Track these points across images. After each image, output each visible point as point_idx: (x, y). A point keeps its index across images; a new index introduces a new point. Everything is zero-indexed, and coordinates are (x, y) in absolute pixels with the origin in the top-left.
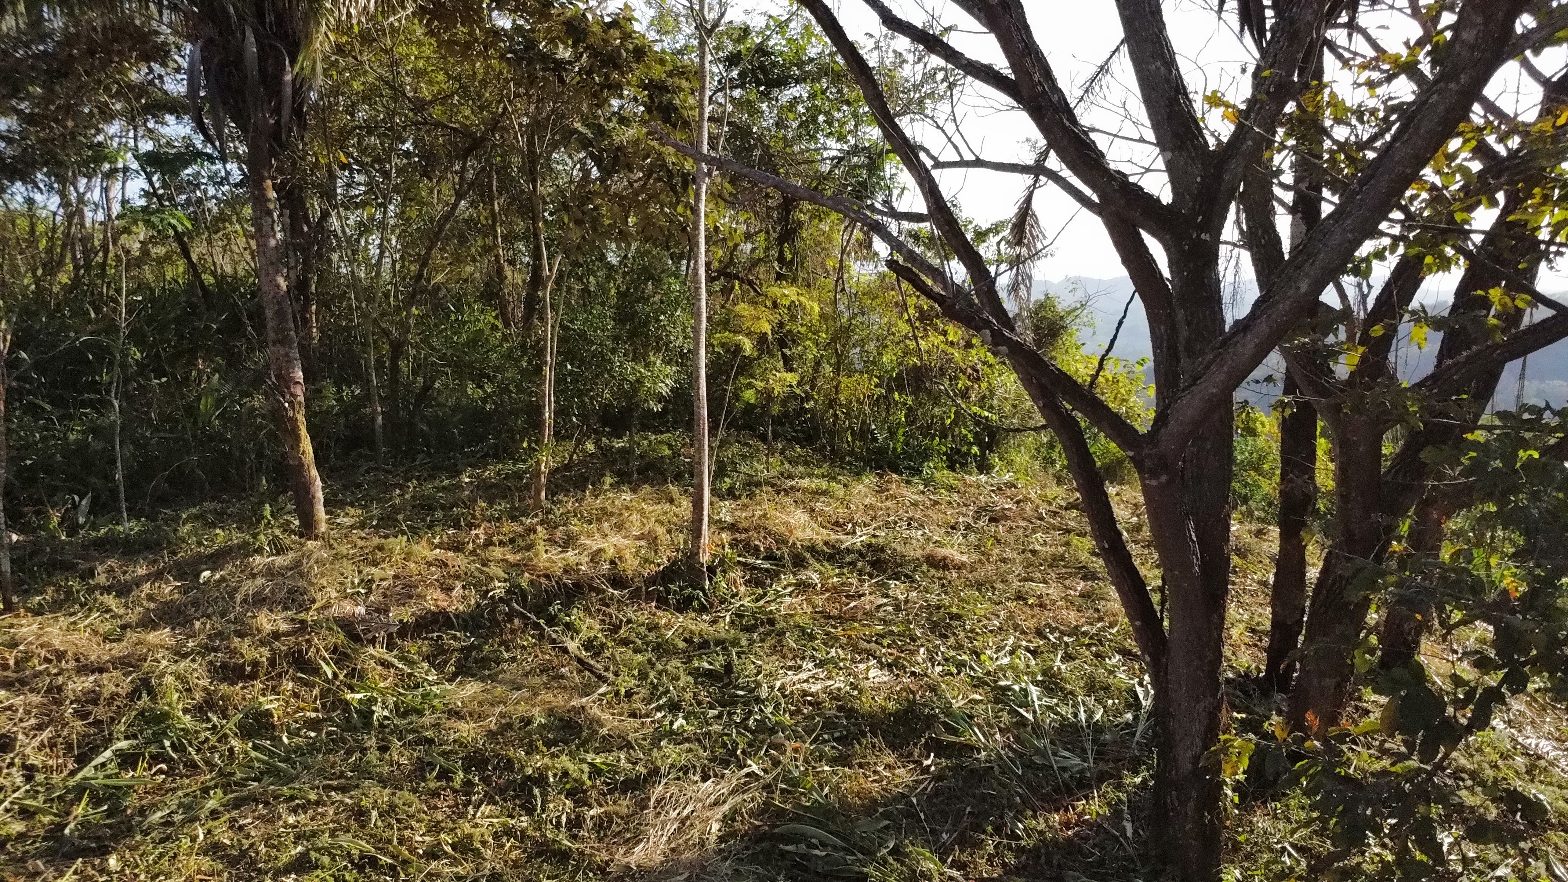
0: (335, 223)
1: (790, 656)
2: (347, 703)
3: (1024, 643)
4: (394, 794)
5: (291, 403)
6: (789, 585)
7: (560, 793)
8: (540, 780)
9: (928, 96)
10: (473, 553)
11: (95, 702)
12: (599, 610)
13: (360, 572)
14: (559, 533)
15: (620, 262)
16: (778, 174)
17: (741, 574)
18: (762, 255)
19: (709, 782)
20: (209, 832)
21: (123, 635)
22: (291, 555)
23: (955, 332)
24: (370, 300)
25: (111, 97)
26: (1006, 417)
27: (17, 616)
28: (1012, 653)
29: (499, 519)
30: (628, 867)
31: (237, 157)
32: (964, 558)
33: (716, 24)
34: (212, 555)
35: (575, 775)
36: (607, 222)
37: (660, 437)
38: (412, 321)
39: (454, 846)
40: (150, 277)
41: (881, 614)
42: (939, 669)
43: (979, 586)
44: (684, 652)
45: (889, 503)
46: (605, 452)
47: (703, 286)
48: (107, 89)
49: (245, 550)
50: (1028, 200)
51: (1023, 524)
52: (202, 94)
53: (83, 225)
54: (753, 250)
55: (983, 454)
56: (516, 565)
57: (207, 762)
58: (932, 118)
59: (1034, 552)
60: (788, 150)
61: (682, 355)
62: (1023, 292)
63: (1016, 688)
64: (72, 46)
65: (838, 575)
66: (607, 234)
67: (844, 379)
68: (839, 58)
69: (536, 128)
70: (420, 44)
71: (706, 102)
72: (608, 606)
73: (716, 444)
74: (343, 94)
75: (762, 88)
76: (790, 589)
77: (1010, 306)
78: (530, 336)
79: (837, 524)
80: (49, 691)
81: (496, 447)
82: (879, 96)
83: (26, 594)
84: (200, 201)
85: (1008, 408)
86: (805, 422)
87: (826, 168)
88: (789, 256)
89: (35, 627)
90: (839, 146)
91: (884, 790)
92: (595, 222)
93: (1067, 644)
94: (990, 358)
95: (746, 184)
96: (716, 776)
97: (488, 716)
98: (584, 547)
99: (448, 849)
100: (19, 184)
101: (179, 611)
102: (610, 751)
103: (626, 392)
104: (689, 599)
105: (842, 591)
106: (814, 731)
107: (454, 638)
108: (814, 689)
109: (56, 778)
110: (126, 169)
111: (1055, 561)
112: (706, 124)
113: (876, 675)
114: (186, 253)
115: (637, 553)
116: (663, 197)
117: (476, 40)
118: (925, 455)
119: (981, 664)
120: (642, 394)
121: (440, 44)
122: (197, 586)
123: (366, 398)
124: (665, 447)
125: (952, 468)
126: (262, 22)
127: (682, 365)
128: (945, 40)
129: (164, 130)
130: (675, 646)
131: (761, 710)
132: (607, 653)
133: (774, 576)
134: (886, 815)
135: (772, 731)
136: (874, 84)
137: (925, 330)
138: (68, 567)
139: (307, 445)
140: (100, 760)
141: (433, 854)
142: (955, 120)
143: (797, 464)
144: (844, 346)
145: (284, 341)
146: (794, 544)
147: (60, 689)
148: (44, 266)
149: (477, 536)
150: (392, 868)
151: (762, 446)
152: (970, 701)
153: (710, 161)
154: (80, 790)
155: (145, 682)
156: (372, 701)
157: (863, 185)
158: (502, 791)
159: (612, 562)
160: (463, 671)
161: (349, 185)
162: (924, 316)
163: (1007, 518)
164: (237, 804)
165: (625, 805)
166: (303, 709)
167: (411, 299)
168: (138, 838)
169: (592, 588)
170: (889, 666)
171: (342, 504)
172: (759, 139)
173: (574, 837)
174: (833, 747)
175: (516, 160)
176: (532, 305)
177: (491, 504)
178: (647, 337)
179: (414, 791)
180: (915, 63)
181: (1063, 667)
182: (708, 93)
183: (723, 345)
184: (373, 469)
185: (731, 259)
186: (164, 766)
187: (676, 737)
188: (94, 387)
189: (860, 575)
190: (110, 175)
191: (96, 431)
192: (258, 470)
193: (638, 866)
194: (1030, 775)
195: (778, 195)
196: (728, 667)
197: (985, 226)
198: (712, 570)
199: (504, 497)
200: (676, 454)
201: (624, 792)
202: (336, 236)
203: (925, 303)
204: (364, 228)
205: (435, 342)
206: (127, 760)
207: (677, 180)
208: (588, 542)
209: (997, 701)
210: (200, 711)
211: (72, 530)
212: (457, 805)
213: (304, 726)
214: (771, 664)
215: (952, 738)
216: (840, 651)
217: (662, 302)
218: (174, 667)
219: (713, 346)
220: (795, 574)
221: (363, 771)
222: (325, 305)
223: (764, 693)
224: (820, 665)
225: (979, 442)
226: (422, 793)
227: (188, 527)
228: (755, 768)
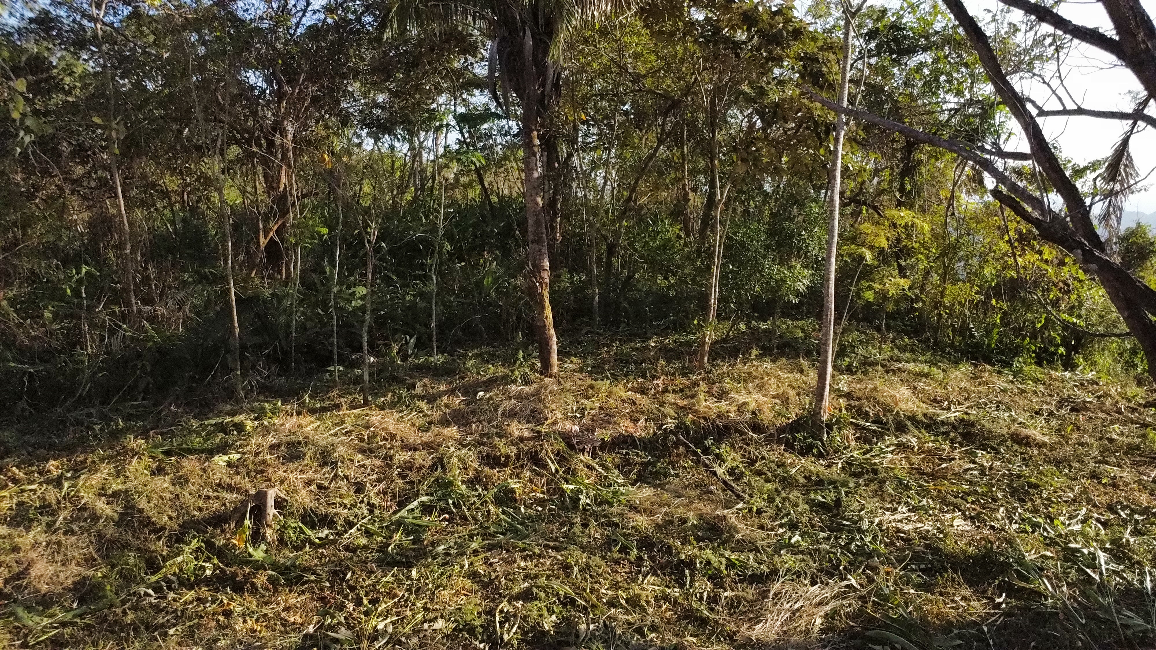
0: (575, 161)
1: (889, 500)
2: (563, 491)
3: (1096, 515)
4: (589, 558)
5: (541, 283)
6: (892, 444)
7: (704, 576)
8: (690, 564)
9: (1036, 58)
10: (654, 396)
11: (410, 469)
12: (741, 447)
13: (577, 402)
14: (715, 388)
15: (774, 191)
16: (904, 123)
17: (853, 432)
18: (886, 187)
19: (816, 587)
20: (472, 564)
21: (430, 428)
22: (534, 386)
23: (1049, 252)
24: (595, 215)
25: (442, 78)
26: (1093, 325)
27: (370, 409)
28: (1084, 522)
29: (673, 374)
30: (749, 639)
31: (516, 116)
32: (1046, 439)
33: (859, 9)
34: (485, 382)
35: (715, 565)
36: (765, 160)
37: (796, 323)
38: (623, 230)
39: (627, 601)
40: (459, 197)
41: (967, 476)
42: (1015, 526)
43: (1057, 463)
44: (804, 486)
45: (981, 388)
46: (753, 331)
47: (837, 209)
48: (440, 73)
49: (506, 380)
50: (1125, 142)
51: (1102, 415)
52: (497, 75)
53: (421, 162)
54: (879, 183)
55: (1069, 355)
56: (683, 408)
57: (473, 518)
58: (1040, 76)
59: (1111, 440)
60: (913, 104)
61: (817, 262)
62: (1113, 222)
63: (1085, 551)
64: (421, 47)
65: (933, 442)
66: (765, 169)
67: (948, 286)
68: (961, 30)
69: (718, 91)
70: (639, 34)
71: (848, 69)
72: (748, 445)
73: (839, 331)
74: (586, 72)
75: (894, 56)
76: (892, 448)
77: (1102, 233)
78: (704, 244)
79: (935, 400)
80: (385, 458)
81: (674, 323)
82: (994, 58)
83: (376, 395)
84: (491, 146)
85: (1094, 318)
86: (914, 318)
87: (944, 117)
88: (908, 187)
89: (380, 417)
90: (956, 100)
91: (959, 616)
92: (756, 160)
93: (1137, 522)
94: (1081, 275)
95: (876, 131)
96: (822, 582)
97: (656, 513)
98: (733, 400)
99: (623, 602)
100: (387, 136)
101: (463, 416)
102: (742, 552)
103: (772, 287)
104: (811, 447)
105: (936, 454)
106: (903, 561)
107: (637, 455)
108: (906, 528)
109: (386, 514)
110: (448, 125)
111: (1131, 449)
112: (847, 85)
113: (960, 524)
114: (481, 181)
115: (773, 408)
116: (809, 142)
117: (678, 30)
118: (1016, 352)
119: (1054, 527)
120: (784, 290)
121: (653, 33)
122: (475, 401)
123: (589, 283)
124: (799, 331)
125: (1039, 364)
126: (537, 23)
127: (816, 269)
128: (1055, 11)
129: (473, 100)
130: (796, 481)
131: (861, 538)
132: (745, 480)
133: (880, 436)
134: (959, 636)
135: (870, 556)
136: (990, 50)
137: (1023, 249)
138: (400, 382)
139: (549, 313)
140: (411, 506)
141: (612, 604)
142: (1060, 77)
143: (905, 351)
144: (950, 260)
145: (538, 241)
146: (898, 413)
147: (391, 458)
148: (398, 187)
149: (657, 384)
150: (585, 608)
151: (877, 335)
152: (1042, 556)
153: (848, 113)
154: (399, 523)
155: (440, 460)
156: (579, 491)
157: (976, 131)
158: (663, 568)
159: (753, 413)
160: (642, 479)
161: (586, 135)
162: (1022, 238)
163: (1087, 409)
164: (490, 548)
165: (751, 592)
166: (535, 491)
167: (623, 215)
168: (429, 560)
169: (737, 431)
170: (972, 518)
171: (568, 355)
172: (890, 96)
173: (712, 610)
174: (919, 576)
175: (701, 116)
176: (707, 221)
177: (669, 363)
178: (791, 247)
179: (603, 558)
180: (1027, 31)
181: (1132, 540)
182: (850, 62)
183: (850, 255)
184: (591, 332)
185: (861, 189)
186: (447, 516)
187: (794, 549)
188: (422, 266)
189: (952, 443)
190: (438, 129)
191: (421, 295)
192: (517, 328)
193: (758, 640)
194: (1093, 625)
195: (902, 140)
196: (838, 502)
197: (1082, 164)
198: (830, 427)
199: (679, 359)
200: (807, 336)
201: (751, 584)
202: (576, 170)
203: (1024, 227)
204: (594, 165)
205: (637, 245)
206: (427, 509)
207: (822, 129)
208: (737, 396)
209: (1066, 559)
210: (472, 483)
211: (404, 358)
212: (631, 572)
213: (535, 503)
214: (872, 504)
215: (1023, 584)
216: (930, 501)
217: (804, 221)
218: (458, 453)
219: (842, 256)
220: (897, 437)
221: (571, 539)
222: (566, 217)
223: (865, 525)
224: (913, 510)
225: (1065, 343)
226: (608, 560)
227: (472, 362)
228: (853, 581)
